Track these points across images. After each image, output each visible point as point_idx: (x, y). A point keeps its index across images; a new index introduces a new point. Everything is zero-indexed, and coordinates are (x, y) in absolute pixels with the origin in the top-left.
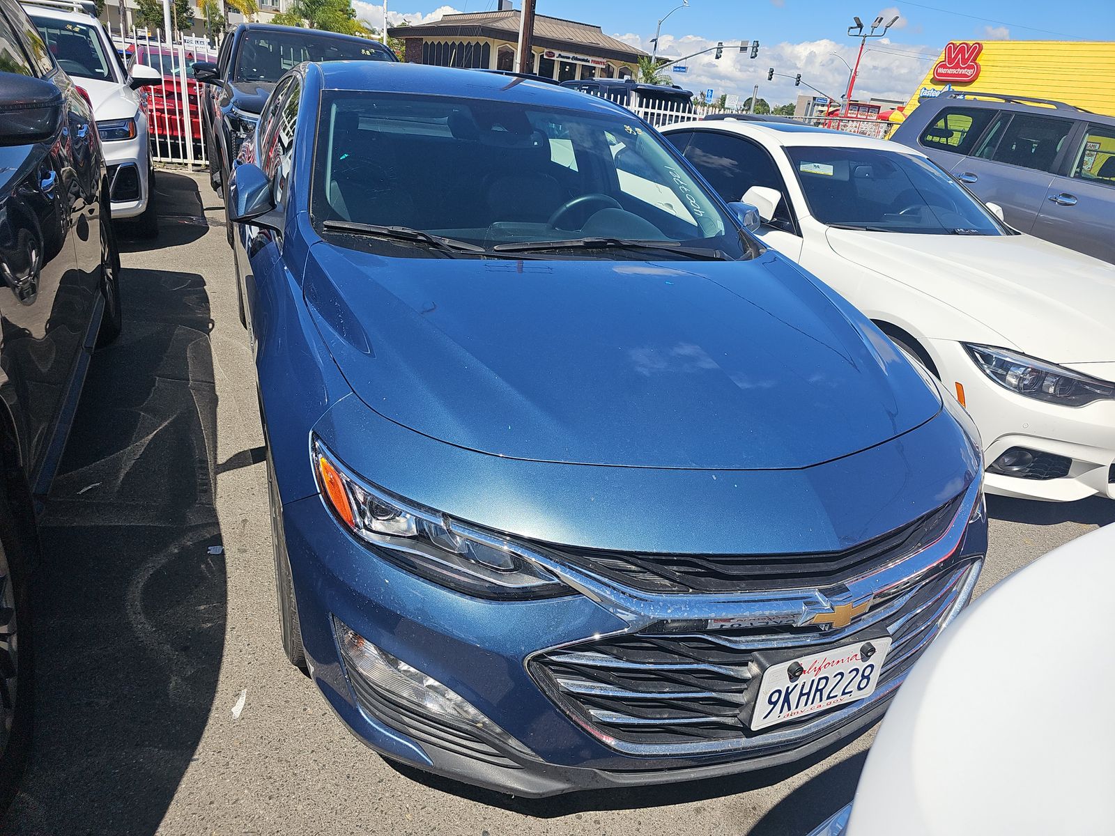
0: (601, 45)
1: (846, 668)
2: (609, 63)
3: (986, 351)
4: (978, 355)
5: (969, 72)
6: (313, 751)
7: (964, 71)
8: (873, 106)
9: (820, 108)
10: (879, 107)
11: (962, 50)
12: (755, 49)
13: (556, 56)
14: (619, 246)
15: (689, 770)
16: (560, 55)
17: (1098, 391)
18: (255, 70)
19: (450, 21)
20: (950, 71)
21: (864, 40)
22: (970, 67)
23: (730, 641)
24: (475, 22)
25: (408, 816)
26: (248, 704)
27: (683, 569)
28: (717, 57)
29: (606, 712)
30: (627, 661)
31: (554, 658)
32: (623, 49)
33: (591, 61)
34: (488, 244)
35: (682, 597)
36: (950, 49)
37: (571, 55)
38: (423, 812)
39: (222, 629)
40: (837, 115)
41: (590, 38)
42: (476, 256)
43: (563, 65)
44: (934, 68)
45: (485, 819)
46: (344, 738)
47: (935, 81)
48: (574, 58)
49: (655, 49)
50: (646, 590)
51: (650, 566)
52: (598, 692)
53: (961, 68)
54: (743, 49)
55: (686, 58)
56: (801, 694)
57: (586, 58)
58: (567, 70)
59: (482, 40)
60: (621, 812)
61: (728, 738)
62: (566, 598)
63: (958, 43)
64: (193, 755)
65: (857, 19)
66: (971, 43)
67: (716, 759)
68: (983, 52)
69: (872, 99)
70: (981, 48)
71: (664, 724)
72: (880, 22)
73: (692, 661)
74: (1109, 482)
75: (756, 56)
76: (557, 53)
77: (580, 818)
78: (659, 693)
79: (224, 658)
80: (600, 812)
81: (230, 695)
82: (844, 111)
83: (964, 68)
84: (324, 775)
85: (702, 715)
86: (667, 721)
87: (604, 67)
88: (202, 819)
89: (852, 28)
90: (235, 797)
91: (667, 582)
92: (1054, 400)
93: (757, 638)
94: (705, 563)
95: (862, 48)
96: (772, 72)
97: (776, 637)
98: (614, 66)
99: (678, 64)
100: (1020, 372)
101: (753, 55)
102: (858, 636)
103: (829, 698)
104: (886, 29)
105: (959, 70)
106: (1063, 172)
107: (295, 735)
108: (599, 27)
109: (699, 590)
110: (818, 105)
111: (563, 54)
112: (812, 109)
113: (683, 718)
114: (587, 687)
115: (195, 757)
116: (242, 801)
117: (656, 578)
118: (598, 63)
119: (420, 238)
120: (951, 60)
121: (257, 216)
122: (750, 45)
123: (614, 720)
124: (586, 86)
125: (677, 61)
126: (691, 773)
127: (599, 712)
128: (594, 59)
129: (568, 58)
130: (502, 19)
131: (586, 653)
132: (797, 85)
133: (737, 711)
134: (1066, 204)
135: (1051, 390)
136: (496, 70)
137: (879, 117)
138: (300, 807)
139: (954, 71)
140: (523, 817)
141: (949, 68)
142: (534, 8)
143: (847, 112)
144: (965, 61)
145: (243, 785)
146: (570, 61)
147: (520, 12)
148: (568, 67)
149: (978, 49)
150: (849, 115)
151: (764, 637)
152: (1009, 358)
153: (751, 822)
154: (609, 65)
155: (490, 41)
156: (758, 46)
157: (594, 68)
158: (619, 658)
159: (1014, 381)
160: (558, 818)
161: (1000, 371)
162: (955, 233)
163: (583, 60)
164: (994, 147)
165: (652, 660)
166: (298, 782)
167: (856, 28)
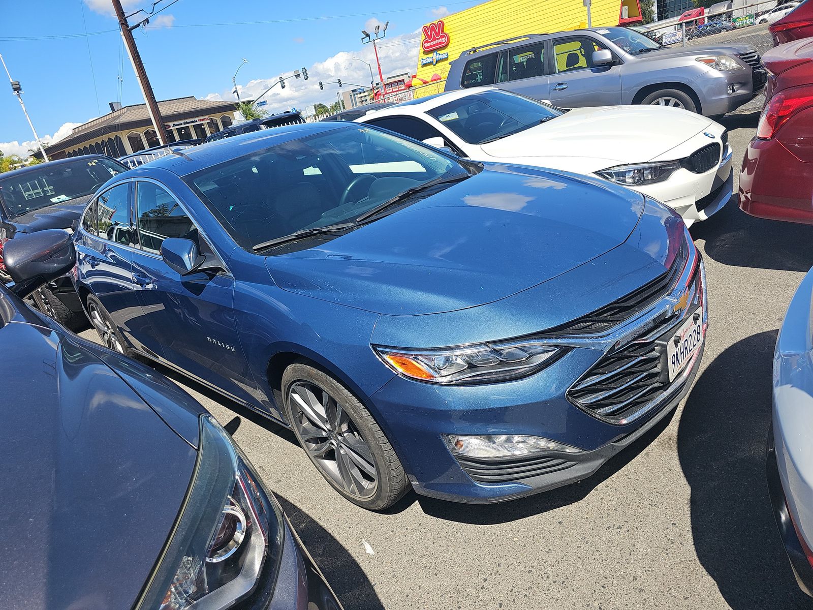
0: (200, 108)
1: (690, 332)
2: (211, 117)
3: (609, 171)
4: (606, 175)
5: (443, 40)
6: (434, 543)
7: (440, 40)
8: (399, 81)
9: (359, 96)
10: (403, 80)
11: (433, 29)
12: (305, 73)
13: (171, 126)
14: (415, 192)
15: (648, 423)
16: (174, 125)
17: (671, 168)
18: (20, 206)
19: (80, 132)
20: (432, 43)
21: (374, 43)
22: (442, 37)
23: (645, 340)
24: (100, 125)
25: (515, 539)
26: (372, 545)
27: (609, 313)
28: (283, 87)
29: (607, 408)
30: (609, 373)
31: (576, 389)
32: (216, 105)
33: (198, 120)
34: (352, 220)
35: (616, 327)
36: (425, 30)
37: (182, 122)
38: (520, 533)
39: (313, 521)
40: (380, 94)
41: (189, 106)
42: (351, 229)
43: (179, 130)
44: (421, 45)
45: (553, 517)
46: (443, 528)
47: (426, 53)
48: (185, 123)
49: (238, 97)
50: (601, 332)
51: (597, 318)
52: (601, 397)
53: (438, 39)
54: (298, 76)
55: (262, 95)
56: (681, 353)
57: (193, 120)
58: (183, 133)
59: (112, 135)
60: (613, 476)
61: (658, 395)
62: (569, 354)
63: (428, 25)
64: (370, 584)
65: (364, 32)
66: (436, 22)
67: (657, 410)
68: (445, 25)
69: (388, 78)
70: (443, 24)
71: (632, 401)
72: (378, 29)
73: (634, 358)
74: (698, 212)
75: (308, 77)
76: (171, 124)
77: (597, 490)
78: (627, 383)
79: (332, 534)
80: (604, 482)
81: (358, 547)
82: (383, 91)
83: (439, 39)
84: (451, 549)
85: (646, 387)
86: (634, 398)
87: (209, 121)
88: (411, 605)
89: (363, 38)
90: (417, 586)
91: (606, 324)
92: (653, 181)
93: (653, 333)
94: (618, 305)
95: (375, 48)
96: (321, 84)
97: (660, 329)
98: (216, 119)
99: (259, 101)
100: (631, 174)
101: (306, 78)
102: (690, 312)
103: (690, 351)
104: (384, 32)
105: (437, 41)
106: (552, 72)
107: (415, 542)
108: (193, 97)
109: (621, 320)
110: (357, 94)
111: (176, 123)
112: (355, 98)
113: (639, 393)
114: (595, 398)
115: (373, 584)
116: (423, 585)
117: (600, 324)
118: (203, 120)
119: (315, 232)
120: (430, 37)
121: (200, 265)
122: (301, 72)
123: (612, 410)
124: (226, 134)
125: (257, 99)
126: (650, 424)
127: (603, 410)
128: (200, 118)
129: (181, 124)
130: (120, 116)
131: (588, 379)
132: (341, 86)
133: (658, 378)
134: (563, 89)
135: (650, 177)
136: (149, 149)
137: (406, 86)
138: (456, 569)
139: (434, 43)
140: (571, 505)
141: (430, 42)
142: (154, 98)
143: (385, 91)
144: (438, 34)
145: (414, 579)
146: (183, 126)
147: (145, 104)
148: (183, 130)
149: (441, 25)
150: (388, 92)
151: (656, 331)
152: (622, 169)
153: (674, 446)
154: (212, 119)
155: (118, 133)
156: (306, 71)
157: (202, 124)
158: (603, 373)
159: (631, 181)
160: (587, 496)
161: (621, 178)
162: (542, 122)
163: (192, 122)
164: (506, 73)
165: (618, 367)
166: (442, 559)
167: (365, 37)
